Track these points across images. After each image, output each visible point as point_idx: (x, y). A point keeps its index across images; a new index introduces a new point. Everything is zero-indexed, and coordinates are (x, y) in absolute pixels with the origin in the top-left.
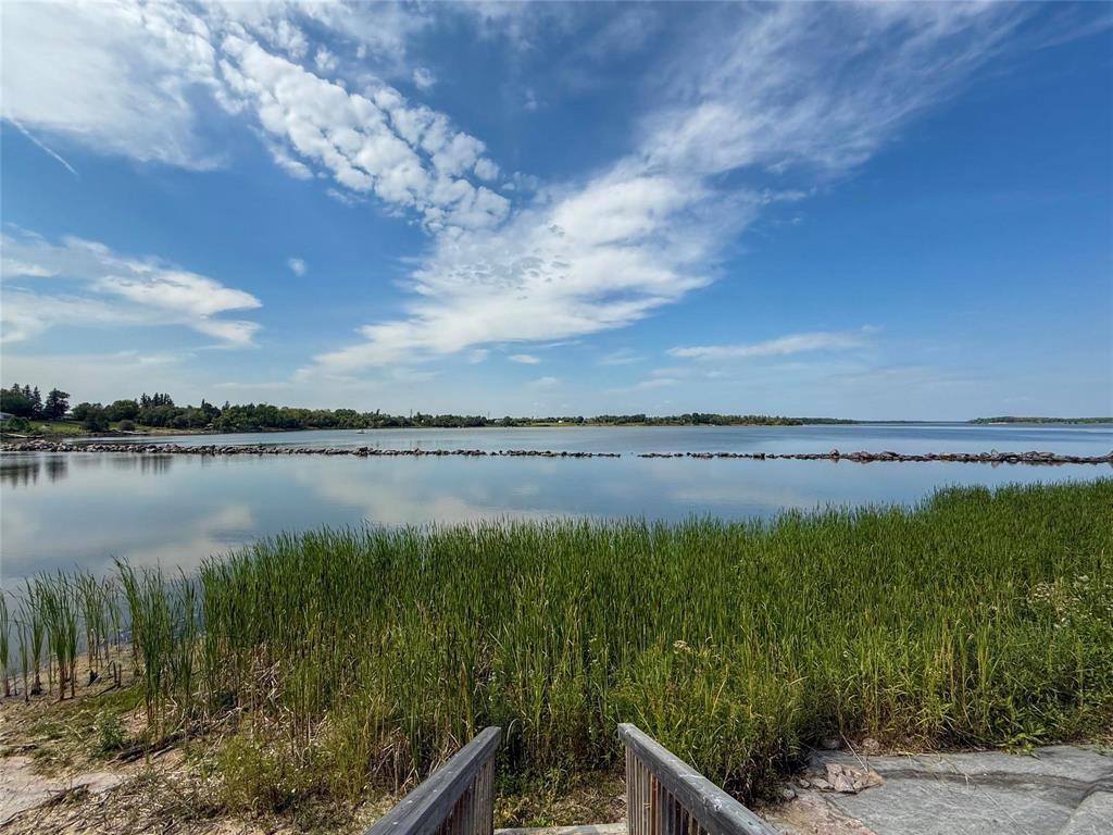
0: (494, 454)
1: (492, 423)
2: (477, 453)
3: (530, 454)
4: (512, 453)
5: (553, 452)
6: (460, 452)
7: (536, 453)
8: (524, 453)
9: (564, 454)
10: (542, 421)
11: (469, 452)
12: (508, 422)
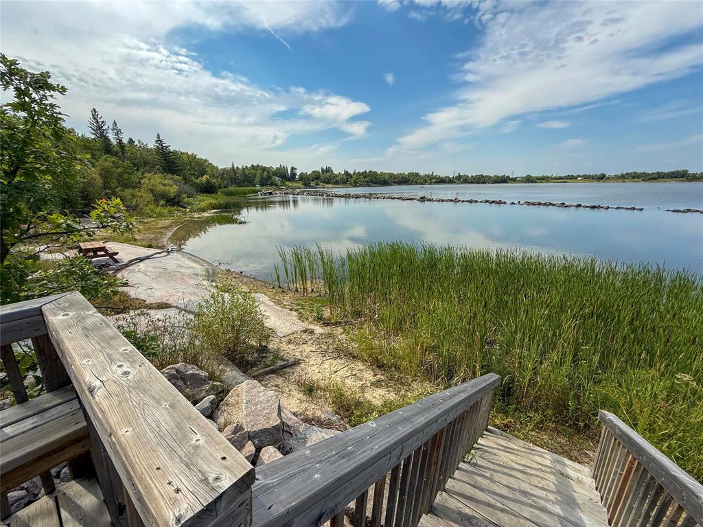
0: (513, 203)
1: (514, 180)
2: (500, 203)
3: (545, 204)
4: (529, 204)
5: (567, 204)
6: (487, 201)
7: (550, 204)
8: (540, 204)
9: (579, 206)
10: (561, 178)
11: (493, 202)
12: (529, 180)
